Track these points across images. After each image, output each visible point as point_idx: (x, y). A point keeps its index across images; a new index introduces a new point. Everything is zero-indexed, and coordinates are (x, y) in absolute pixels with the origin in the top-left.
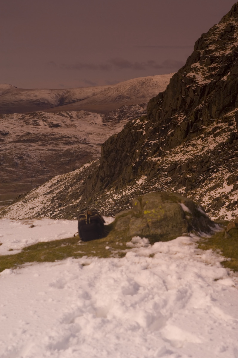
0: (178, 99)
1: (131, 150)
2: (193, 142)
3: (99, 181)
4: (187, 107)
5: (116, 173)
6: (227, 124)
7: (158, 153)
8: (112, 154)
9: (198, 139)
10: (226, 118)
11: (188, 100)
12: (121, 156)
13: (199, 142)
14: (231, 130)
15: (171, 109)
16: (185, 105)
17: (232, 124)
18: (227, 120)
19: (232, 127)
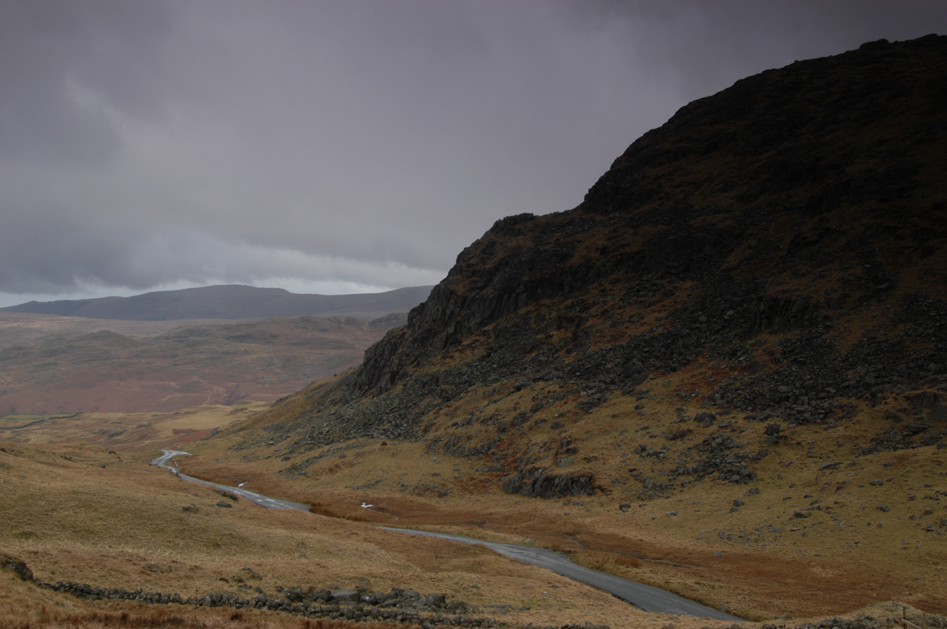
0: (438, 310)
1: (390, 359)
2: (451, 354)
3: (357, 389)
4: (447, 317)
5: (374, 381)
6: (486, 337)
7: (415, 363)
8: (371, 362)
9: (456, 351)
10: (485, 331)
11: (448, 312)
12: (379, 364)
13: (457, 354)
14: (489, 344)
15: (431, 320)
16: (445, 316)
17: (490, 338)
18: (485, 333)
19: (490, 341)
